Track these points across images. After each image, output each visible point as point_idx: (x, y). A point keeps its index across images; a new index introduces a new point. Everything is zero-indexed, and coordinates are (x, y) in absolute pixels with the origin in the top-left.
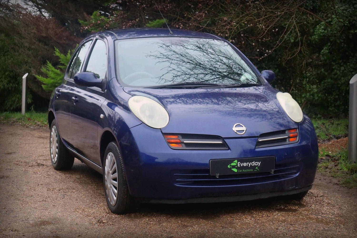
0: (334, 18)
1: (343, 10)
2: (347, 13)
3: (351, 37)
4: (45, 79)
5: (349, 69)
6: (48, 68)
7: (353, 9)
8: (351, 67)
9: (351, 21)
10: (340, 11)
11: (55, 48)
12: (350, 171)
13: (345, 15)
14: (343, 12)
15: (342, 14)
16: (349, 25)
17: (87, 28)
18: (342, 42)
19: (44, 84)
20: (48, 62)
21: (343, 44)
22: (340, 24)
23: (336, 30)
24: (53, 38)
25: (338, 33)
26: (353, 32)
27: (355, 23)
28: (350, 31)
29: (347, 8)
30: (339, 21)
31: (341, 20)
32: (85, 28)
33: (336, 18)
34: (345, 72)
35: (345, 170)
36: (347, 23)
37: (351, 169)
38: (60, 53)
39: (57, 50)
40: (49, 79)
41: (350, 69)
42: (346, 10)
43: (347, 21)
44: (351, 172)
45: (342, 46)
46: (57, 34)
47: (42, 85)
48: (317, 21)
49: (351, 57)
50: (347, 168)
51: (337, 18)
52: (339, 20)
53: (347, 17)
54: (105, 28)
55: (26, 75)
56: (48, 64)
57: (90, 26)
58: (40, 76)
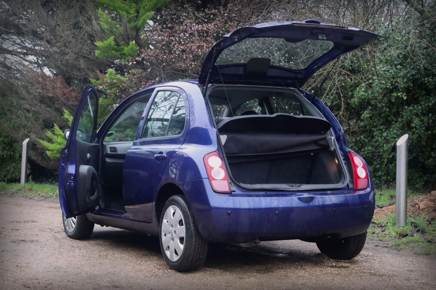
0: (375, 79)
1: (385, 71)
2: (389, 74)
3: (393, 100)
4: (50, 144)
5: (392, 134)
6: (56, 132)
7: (396, 70)
8: (394, 133)
9: (394, 83)
10: (381, 73)
11: (64, 109)
12: (398, 235)
13: (387, 76)
14: (385, 74)
15: (384, 75)
16: (391, 87)
17: (101, 87)
18: (384, 107)
19: (48, 150)
20: (55, 125)
21: (384, 108)
22: (382, 86)
23: (377, 93)
24: (61, 98)
25: (380, 95)
26: (396, 95)
27: (398, 85)
28: (392, 94)
29: (388, 70)
30: (381, 83)
31: (383, 82)
32: (99, 87)
33: (377, 79)
34: (388, 139)
35: (394, 234)
36: (389, 86)
37: (400, 233)
38: (69, 115)
39: (67, 112)
40: (55, 144)
41: (393, 136)
42: (388, 71)
43: (389, 83)
44: (400, 236)
45: (384, 110)
46: (65, 95)
47: (47, 152)
48: (356, 83)
49: (393, 123)
50: (395, 232)
51: (379, 80)
52: (381, 81)
53: (389, 79)
54: (122, 88)
55: (27, 140)
56: (55, 127)
57: (105, 85)
58: (45, 141)
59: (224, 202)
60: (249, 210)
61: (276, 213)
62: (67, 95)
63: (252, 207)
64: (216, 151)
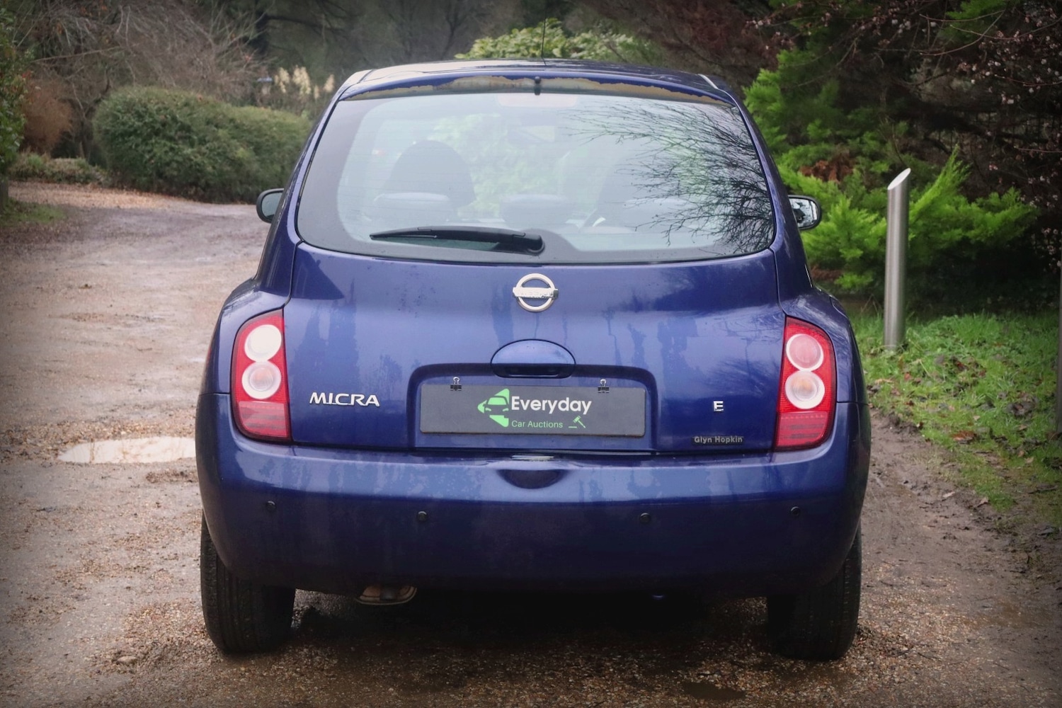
63: (340, 492)
64: (283, 307)
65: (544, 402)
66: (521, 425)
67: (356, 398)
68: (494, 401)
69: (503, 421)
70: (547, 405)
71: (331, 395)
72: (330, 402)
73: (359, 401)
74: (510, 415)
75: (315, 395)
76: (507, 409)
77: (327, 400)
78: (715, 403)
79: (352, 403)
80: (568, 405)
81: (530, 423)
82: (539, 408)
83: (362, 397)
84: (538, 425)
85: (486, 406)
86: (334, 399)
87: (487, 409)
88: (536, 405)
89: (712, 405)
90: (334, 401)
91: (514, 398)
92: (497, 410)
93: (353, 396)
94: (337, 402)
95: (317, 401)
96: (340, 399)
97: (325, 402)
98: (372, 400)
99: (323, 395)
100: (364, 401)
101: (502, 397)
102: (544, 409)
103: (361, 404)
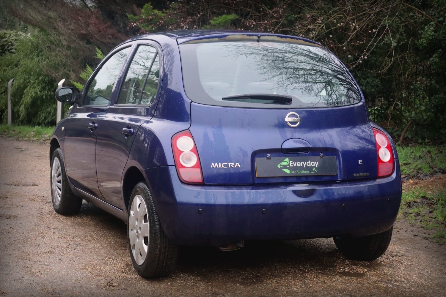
6: (88, 74)
11: (97, 48)
17: (135, 24)
20: (88, 66)
24: (95, 36)
32: (132, 25)
38: (102, 55)
39: (99, 51)
46: (100, 32)
54: (159, 25)
55: (63, 81)
56: (87, 69)
57: (139, 22)
58: (79, 83)
59: (194, 197)
60: (227, 206)
61: (262, 211)
62: (102, 33)
63: (230, 203)
64: (189, 129)
65: (302, 163)
66: (294, 172)
67: (231, 164)
68: (283, 163)
69: (287, 171)
70: (303, 164)
71: (220, 164)
72: (220, 167)
73: (232, 166)
74: (290, 168)
75: (213, 164)
76: (288, 166)
77: (219, 166)
78: (359, 160)
79: (229, 167)
80: (310, 164)
81: (297, 172)
82: (300, 166)
83: (233, 164)
84: (300, 172)
85: (281, 165)
86: (222, 165)
87: (281, 167)
88: (299, 164)
89: (358, 162)
90: (221, 166)
91: (290, 162)
92: (285, 167)
93: (229, 164)
94: (223, 167)
95: (214, 167)
96: (224, 165)
97: (217, 167)
98: (237, 165)
99: (216, 164)
100: (234, 166)
101: (286, 161)
102: (302, 166)
103: (233, 167)
